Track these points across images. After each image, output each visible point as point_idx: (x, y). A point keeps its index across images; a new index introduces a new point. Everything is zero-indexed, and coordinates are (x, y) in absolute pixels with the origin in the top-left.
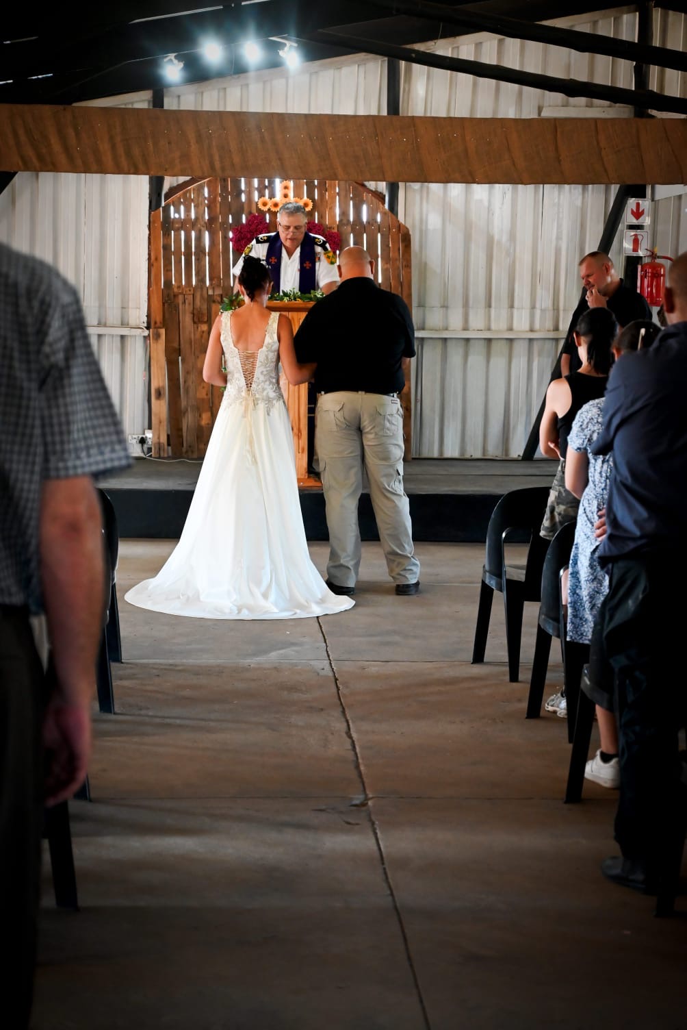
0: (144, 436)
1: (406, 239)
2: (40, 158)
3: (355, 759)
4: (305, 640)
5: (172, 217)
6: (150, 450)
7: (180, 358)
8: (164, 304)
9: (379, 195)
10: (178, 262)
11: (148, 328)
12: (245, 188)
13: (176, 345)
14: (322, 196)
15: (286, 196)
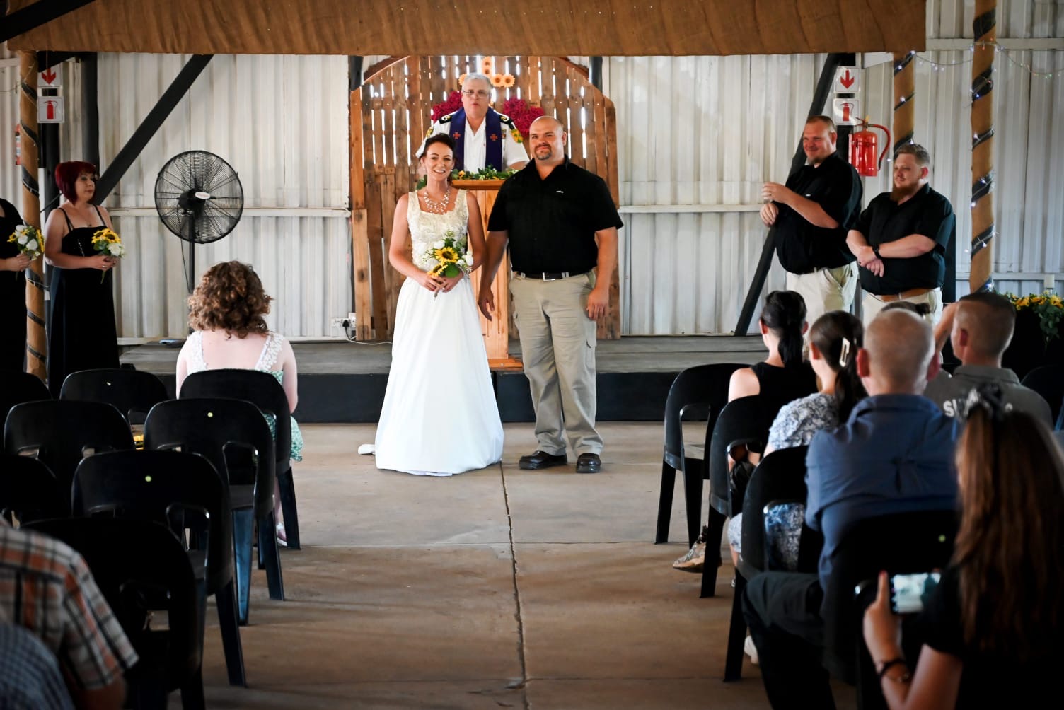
0: (348, 319)
1: (611, 113)
2: (230, 40)
3: (519, 641)
4: (490, 523)
5: (372, 96)
6: (354, 333)
7: (383, 239)
8: (365, 185)
9: (583, 70)
10: (379, 141)
11: (350, 209)
12: (446, 64)
13: (378, 226)
14: (524, 71)
15: (487, 72)
